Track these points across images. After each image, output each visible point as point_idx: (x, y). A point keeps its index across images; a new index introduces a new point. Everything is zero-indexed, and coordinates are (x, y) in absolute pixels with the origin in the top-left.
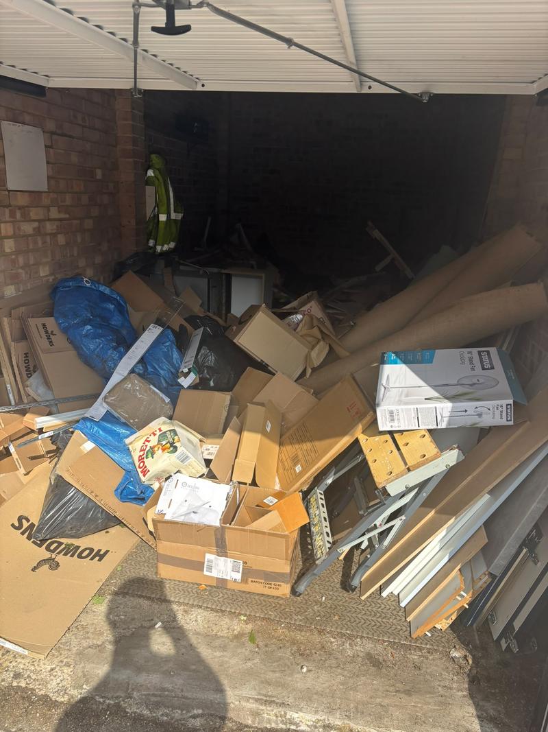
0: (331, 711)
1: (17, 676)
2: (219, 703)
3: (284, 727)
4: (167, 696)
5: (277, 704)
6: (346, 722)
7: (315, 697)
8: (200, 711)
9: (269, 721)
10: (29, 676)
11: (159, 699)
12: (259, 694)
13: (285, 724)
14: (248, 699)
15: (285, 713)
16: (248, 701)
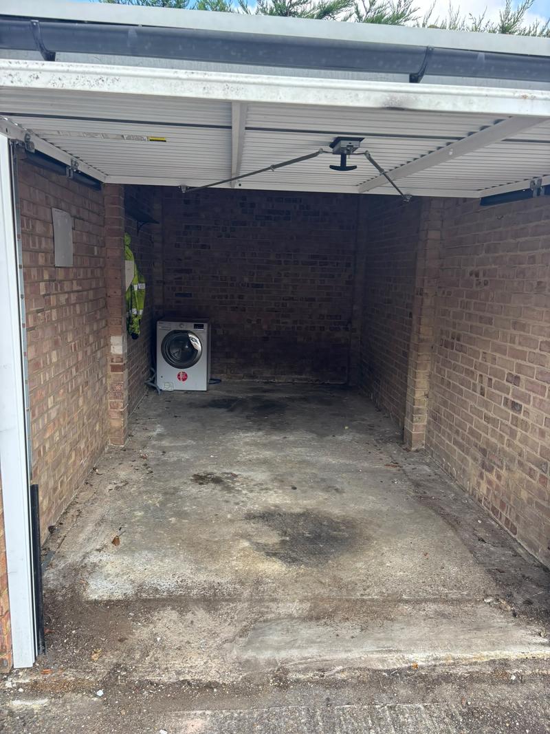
0: (434, 648)
1: (178, 673)
2: (352, 660)
3: (407, 665)
4: (311, 662)
5: (394, 651)
6: (448, 653)
7: (418, 642)
8: (341, 667)
9: (394, 664)
10: (189, 672)
11: (305, 665)
12: (378, 647)
13: (407, 663)
14: (372, 652)
15: (404, 656)
16: (372, 654)
